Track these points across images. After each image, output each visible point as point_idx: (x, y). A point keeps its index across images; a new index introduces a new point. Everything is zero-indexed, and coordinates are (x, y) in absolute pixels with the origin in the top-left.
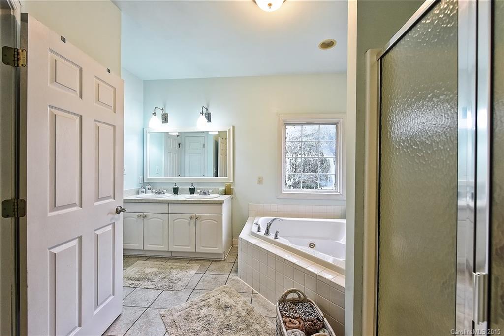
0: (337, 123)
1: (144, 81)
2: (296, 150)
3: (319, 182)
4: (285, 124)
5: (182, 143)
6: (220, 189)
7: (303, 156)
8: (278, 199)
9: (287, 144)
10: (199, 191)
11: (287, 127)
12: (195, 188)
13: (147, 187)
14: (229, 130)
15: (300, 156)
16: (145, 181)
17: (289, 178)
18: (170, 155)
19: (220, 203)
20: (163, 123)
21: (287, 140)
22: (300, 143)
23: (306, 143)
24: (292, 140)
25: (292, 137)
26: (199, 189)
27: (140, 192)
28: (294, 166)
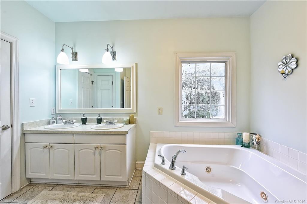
0: (227, 61)
1: (56, 23)
2: (190, 85)
3: (210, 112)
4: (181, 62)
5: (95, 81)
6: (124, 119)
7: (197, 90)
8: (175, 127)
9: (183, 79)
10: (105, 121)
11: (183, 64)
12: (101, 119)
13: (58, 118)
14: (133, 67)
15: (195, 90)
16: (57, 112)
17: (184, 108)
18: (84, 90)
19: (124, 134)
20: (73, 60)
21: (183, 76)
22: (194, 79)
23: (199, 78)
24: (187, 76)
25: (187, 73)
26: (106, 119)
27: (51, 122)
28: (189, 99)
